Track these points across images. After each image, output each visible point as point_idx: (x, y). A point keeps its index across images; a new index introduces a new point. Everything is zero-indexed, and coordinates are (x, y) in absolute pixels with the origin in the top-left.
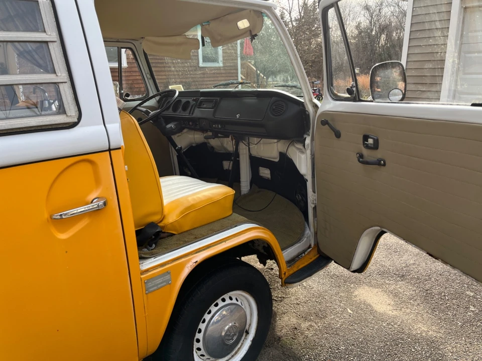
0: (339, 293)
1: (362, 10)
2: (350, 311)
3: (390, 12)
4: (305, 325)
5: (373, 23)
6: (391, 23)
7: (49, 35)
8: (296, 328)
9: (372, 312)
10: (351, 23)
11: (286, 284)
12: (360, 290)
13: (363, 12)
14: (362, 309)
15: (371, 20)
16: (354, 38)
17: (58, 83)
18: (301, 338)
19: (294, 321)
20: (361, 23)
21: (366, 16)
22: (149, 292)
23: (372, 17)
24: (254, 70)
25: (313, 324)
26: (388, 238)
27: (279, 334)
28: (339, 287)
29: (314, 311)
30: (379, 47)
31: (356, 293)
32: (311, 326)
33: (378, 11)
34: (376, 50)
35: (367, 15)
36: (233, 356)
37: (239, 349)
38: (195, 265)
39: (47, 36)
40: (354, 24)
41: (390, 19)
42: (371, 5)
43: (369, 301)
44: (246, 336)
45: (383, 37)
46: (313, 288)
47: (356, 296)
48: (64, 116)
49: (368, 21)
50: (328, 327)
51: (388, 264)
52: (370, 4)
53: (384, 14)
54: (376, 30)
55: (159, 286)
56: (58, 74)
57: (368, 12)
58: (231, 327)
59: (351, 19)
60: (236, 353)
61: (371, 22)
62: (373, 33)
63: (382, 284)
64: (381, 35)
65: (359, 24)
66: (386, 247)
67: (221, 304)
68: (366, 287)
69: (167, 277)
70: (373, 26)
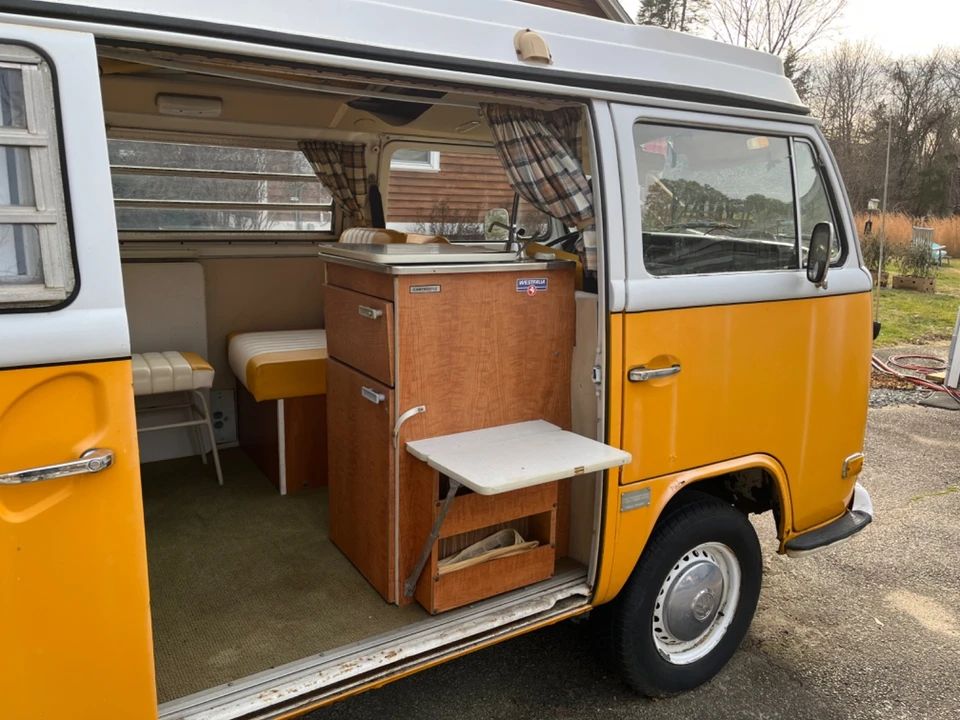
0: (857, 594)
1: (889, 80)
2: (878, 622)
3: (948, 89)
4: (801, 630)
5: (910, 107)
6: (949, 110)
7: (33, 134)
8: (787, 632)
9: (919, 628)
10: (864, 106)
11: (788, 551)
12: (896, 594)
13: (890, 85)
14: (899, 622)
15: (908, 101)
16: (867, 135)
17: (38, 224)
18: (797, 648)
19: (782, 622)
20: (885, 106)
21: (897, 92)
22: (625, 511)
23: (909, 96)
24: (668, 195)
25: (817, 631)
26: (945, 522)
27: (758, 635)
28: (858, 584)
29: (815, 613)
30: (920, 157)
31: (889, 598)
32: (812, 633)
33: (922, 84)
34: (914, 162)
35: (900, 90)
36: (696, 645)
37: (706, 636)
38: (682, 486)
39: (30, 136)
40: (871, 107)
41: (947, 104)
42: (909, 71)
43: (912, 612)
44: (718, 619)
45: (931, 136)
46: (810, 580)
47: (888, 602)
48: (40, 288)
49: (900, 104)
50: (842, 640)
51: (945, 562)
52: (908, 69)
53: (934, 91)
54: (915, 123)
55: (637, 505)
56: (39, 208)
57: (901, 85)
58: (704, 595)
59: (864, 97)
60: (701, 642)
61: (906, 106)
62: (910, 128)
63: (936, 591)
64: (925, 134)
65: (880, 107)
66: (941, 535)
67: (693, 559)
68: (907, 593)
69: (646, 496)
70: (912, 114)
